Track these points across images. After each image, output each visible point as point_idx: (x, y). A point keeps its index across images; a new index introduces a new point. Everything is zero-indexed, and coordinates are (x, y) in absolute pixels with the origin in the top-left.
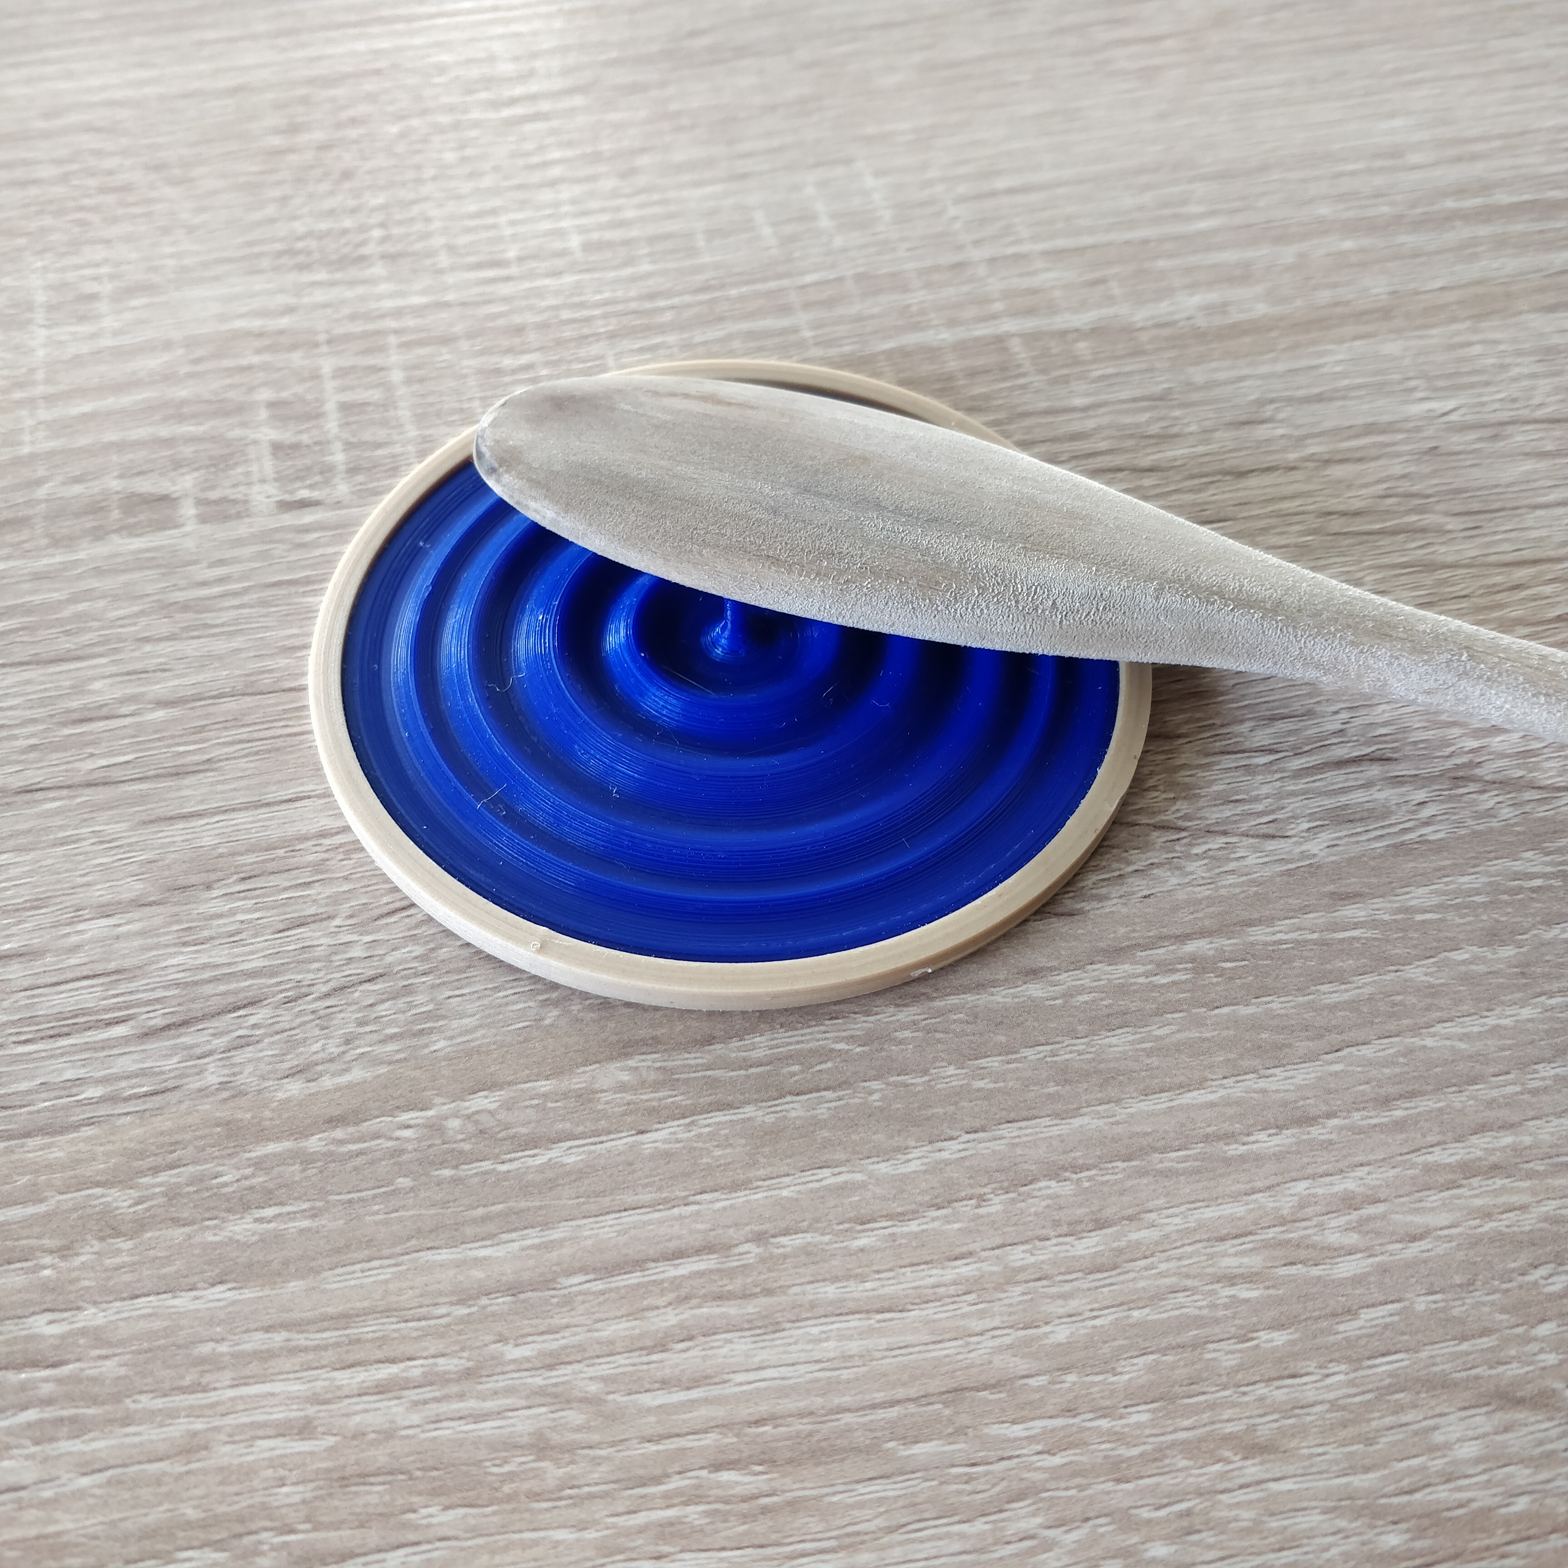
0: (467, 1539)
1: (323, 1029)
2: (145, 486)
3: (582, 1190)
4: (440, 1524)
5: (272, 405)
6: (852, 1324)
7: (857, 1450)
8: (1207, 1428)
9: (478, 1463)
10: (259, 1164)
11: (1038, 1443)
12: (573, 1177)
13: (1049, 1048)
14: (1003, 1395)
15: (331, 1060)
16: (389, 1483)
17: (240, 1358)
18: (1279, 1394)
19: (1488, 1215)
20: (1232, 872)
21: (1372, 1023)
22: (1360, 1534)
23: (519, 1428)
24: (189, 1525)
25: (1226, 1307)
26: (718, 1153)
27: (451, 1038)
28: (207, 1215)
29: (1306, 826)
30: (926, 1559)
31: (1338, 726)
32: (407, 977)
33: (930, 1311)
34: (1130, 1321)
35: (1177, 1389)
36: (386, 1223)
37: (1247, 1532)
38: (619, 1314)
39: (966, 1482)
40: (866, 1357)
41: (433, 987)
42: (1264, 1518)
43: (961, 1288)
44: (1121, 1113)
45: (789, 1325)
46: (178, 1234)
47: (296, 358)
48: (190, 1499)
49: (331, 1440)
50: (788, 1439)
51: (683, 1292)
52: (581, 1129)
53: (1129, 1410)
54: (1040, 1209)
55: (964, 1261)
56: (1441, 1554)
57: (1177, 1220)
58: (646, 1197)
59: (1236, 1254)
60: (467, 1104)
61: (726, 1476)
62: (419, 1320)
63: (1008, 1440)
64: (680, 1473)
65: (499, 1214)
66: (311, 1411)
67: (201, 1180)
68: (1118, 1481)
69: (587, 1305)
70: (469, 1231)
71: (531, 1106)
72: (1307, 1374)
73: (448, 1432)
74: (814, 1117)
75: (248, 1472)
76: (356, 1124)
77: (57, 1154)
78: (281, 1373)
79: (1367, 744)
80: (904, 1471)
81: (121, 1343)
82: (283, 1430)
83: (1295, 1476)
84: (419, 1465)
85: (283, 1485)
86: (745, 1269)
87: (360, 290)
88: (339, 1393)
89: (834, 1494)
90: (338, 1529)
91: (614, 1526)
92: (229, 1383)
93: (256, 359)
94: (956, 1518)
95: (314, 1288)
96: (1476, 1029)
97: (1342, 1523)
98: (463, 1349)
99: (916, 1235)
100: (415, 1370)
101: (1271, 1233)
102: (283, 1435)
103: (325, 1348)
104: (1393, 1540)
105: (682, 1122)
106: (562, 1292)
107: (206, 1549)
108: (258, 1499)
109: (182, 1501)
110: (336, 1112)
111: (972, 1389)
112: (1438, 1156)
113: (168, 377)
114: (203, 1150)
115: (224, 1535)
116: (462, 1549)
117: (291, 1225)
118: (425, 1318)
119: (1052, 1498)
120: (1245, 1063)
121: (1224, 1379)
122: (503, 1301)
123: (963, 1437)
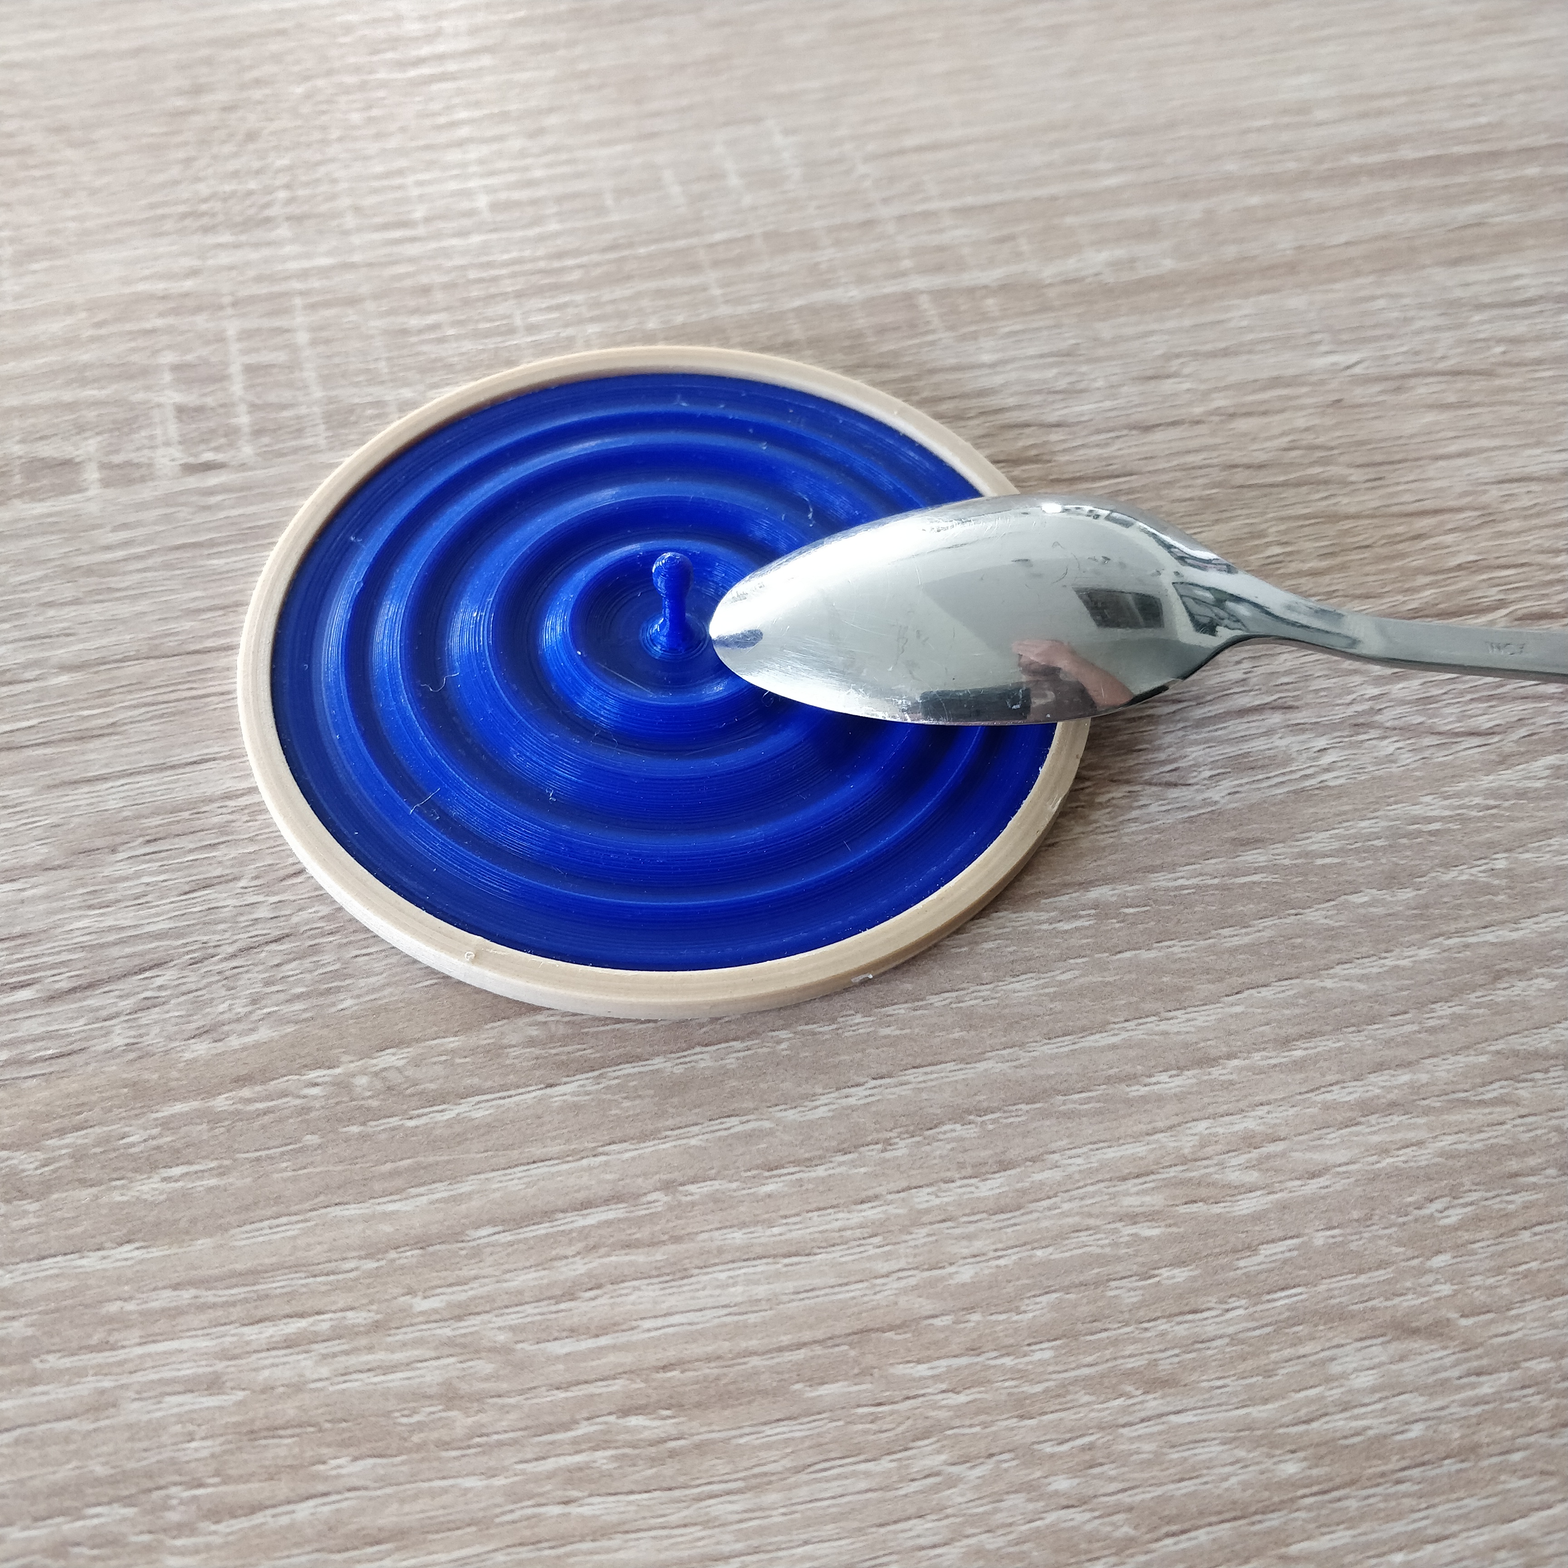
0: (375, 1489)
1: (229, 989)
2: (47, 450)
3: (490, 1144)
4: (350, 1475)
5: (176, 368)
6: (759, 1269)
7: (763, 1393)
8: (1110, 1364)
9: (388, 1414)
10: (166, 1124)
11: (942, 1382)
12: (482, 1131)
13: (954, 994)
14: (908, 1335)
15: (238, 1020)
16: (298, 1435)
17: (148, 1316)
18: (1180, 1330)
19: (1384, 1151)
20: (1135, 820)
21: (1273, 965)
22: (1258, 1463)
23: (428, 1379)
24: (98, 1482)
25: (1128, 1245)
26: (626, 1104)
27: (359, 996)
28: (115, 1176)
29: (1208, 774)
30: (833, 1498)
31: (1239, 675)
32: (314, 937)
33: (837, 1254)
34: (1034, 1260)
35: (1079, 1326)
36: (295, 1180)
37: (1148, 1464)
38: (528, 1264)
39: (872, 1422)
40: (773, 1300)
41: (340, 946)
42: (1165, 1450)
43: (866, 1232)
44: (1025, 1057)
45: (697, 1271)
46: (85, 1194)
47: (201, 321)
48: (98, 1455)
49: (240, 1395)
50: (697, 1383)
51: (591, 1242)
52: (489, 1083)
53: (1033, 1347)
54: (945, 1152)
55: (870, 1205)
56: (1338, 1481)
57: (1079, 1161)
58: (555, 1149)
59: (1137, 1194)
60: (374, 1061)
61: (634, 1421)
62: (327, 1274)
63: (914, 1380)
64: (588, 1419)
65: (407, 1169)
66: (220, 1366)
67: (108, 1141)
68: (1022, 1417)
69: (495, 1257)
70: (377, 1186)
71: (441, 1063)
72: (1209, 1309)
73: (356, 1384)
74: (723, 1066)
75: (157, 1428)
76: (263, 1083)
78: (188, 1330)
79: (1268, 692)
80: (811, 1411)
81: (29, 1303)
82: (191, 1386)
83: (1195, 1409)
84: (329, 1418)
85: (192, 1440)
86: (653, 1217)
87: (266, 252)
88: (248, 1349)
89: (741, 1436)
90: (247, 1481)
91: (523, 1472)
92: (137, 1340)
93: (159, 323)
94: (862, 1457)
95: (221, 1246)
96: (1375, 970)
97: (1241, 1453)
98: (371, 1303)
99: (823, 1180)
100: (324, 1324)
101: (1172, 1172)
102: (192, 1391)
103: (234, 1304)
104: (1291, 1468)
105: (590, 1074)
106: (471, 1244)
107: (115, 1505)
108: (166, 1454)
109: (90, 1458)
110: (243, 1071)
111: (877, 1330)
112: (1337, 1095)
113: (70, 341)
114: (110, 1111)
115: (133, 1490)
116: (371, 1499)
117: (198, 1183)
118: (333, 1273)
119: (956, 1435)
120: (1148, 1006)
121: (1127, 1316)
122: (411, 1255)
123: (869, 1378)
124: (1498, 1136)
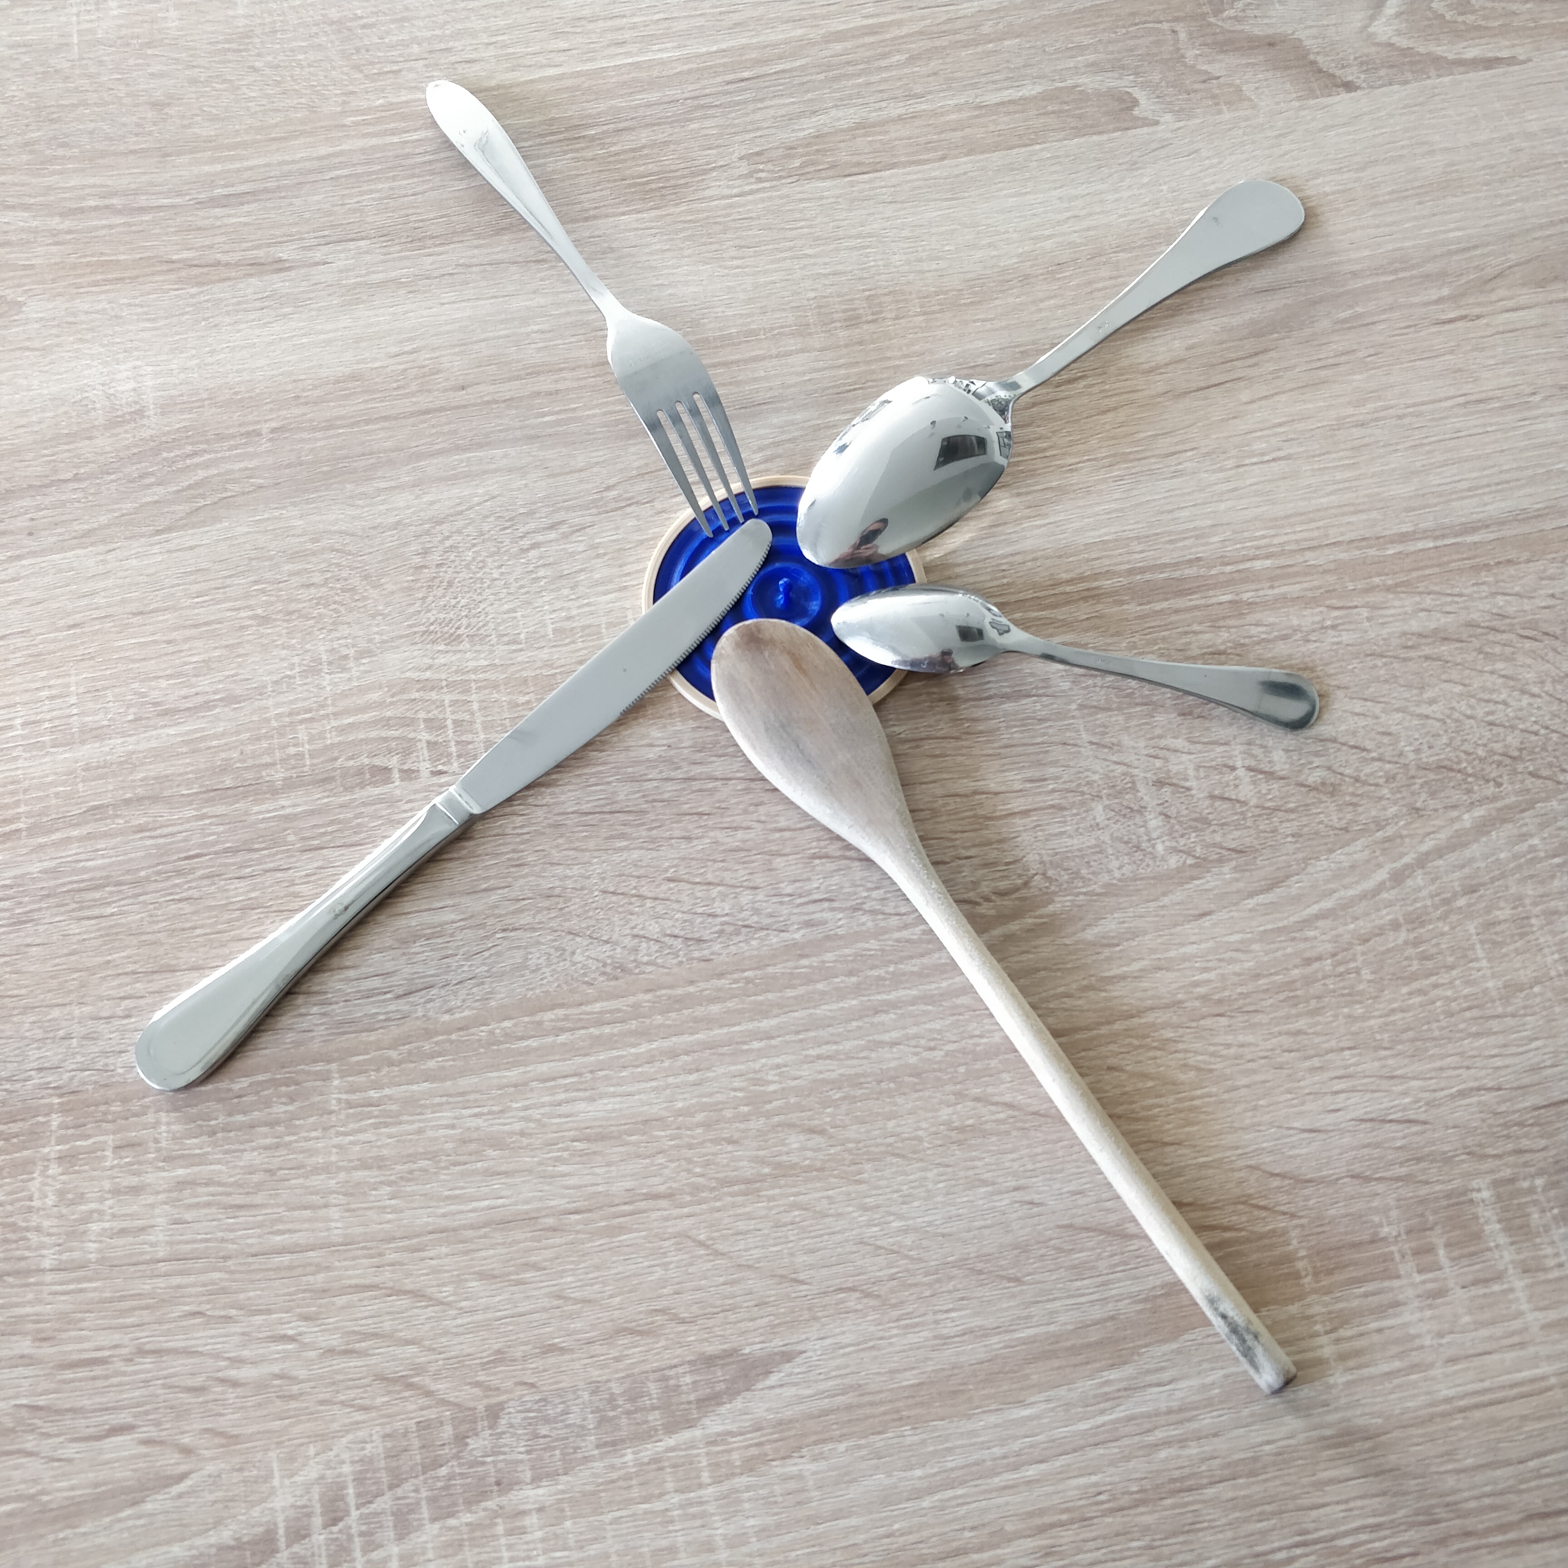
0: (500, 1159)
4: (492, 1155)
6: (616, 1100)
7: (613, 1138)
8: (719, 1135)
9: (503, 1138)
10: (436, 1043)
14: (660, 1123)
17: (433, 1105)
18: (742, 1126)
19: (821, 1072)
23: (517, 1128)
25: (732, 1098)
33: (642, 1096)
34: (703, 1101)
35: (712, 1123)
36: (478, 1063)
37: (724, 1166)
38: (548, 1094)
39: (646, 1148)
40: (620, 1110)
42: (730, 1162)
43: (651, 1090)
45: (598, 1099)
46: (412, 1065)
48: (420, 1146)
49: (460, 1130)
53: (696, 1129)
58: (558, 1057)
60: (502, 1025)
61: (576, 1144)
62: (487, 1095)
64: (562, 1142)
67: (418, 1048)
70: (503, 1067)
72: (752, 1120)
73: (495, 1128)
74: (614, 1032)
75: (437, 1139)
76: (467, 1030)
77: (372, 1038)
78: (446, 1110)
80: (627, 1144)
82: (447, 1127)
84: (486, 1138)
85: (447, 1143)
86: (586, 1082)
89: (606, 1150)
95: (454, 1084)
96: (835, 1008)
98: (501, 1104)
99: (640, 1072)
100: (485, 1110)
103: (459, 1102)
104: (766, 1170)
105: (570, 1033)
106: (530, 1087)
109: (418, 1146)
110: (460, 1026)
111: (651, 1120)
112: (811, 1052)
117: (447, 1063)
122: (512, 1089)
124: (859, 1070)
